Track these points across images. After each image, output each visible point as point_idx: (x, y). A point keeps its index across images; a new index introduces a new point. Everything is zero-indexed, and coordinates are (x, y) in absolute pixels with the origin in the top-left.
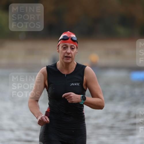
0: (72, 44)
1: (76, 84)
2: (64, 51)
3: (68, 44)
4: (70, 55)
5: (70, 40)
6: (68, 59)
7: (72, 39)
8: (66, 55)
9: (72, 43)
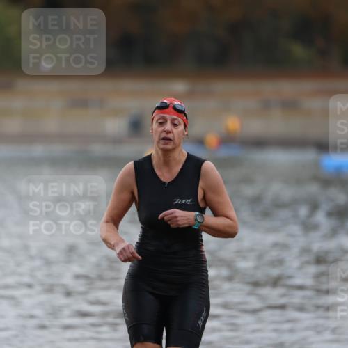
0: (175, 117)
1: (184, 201)
2: (161, 129)
3: (167, 116)
4: (170, 136)
5: (170, 109)
6: (167, 144)
7: (174, 108)
8: (164, 135)
9: (174, 114)
